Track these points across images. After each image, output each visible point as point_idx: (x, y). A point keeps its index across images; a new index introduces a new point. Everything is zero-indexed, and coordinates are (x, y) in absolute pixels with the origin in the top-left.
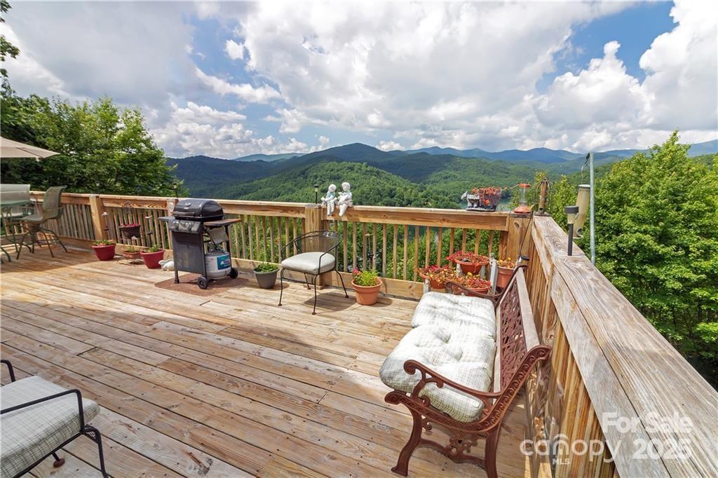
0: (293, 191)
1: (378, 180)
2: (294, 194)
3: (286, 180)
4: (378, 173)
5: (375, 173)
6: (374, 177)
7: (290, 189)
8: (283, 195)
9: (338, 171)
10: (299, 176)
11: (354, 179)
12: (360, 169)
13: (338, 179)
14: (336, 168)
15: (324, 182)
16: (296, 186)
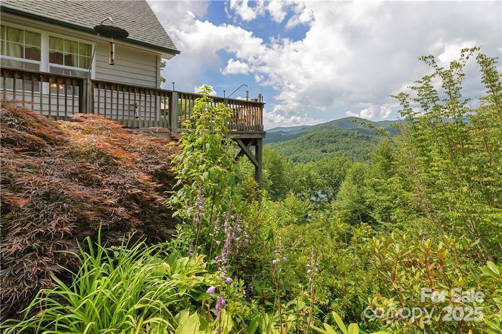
0: (301, 151)
1: (368, 143)
2: (301, 153)
3: (297, 143)
4: (368, 138)
5: (365, 138)
6: (364, 141)
7: (298, 150)
8: (294, 153)
9: (335, 136)
10: (306, 140)
11: (348, 143)
12: (353, 135)
13: (335, 142)
14: (333, 135)
15: (323, 145)
16: (303, 147)
